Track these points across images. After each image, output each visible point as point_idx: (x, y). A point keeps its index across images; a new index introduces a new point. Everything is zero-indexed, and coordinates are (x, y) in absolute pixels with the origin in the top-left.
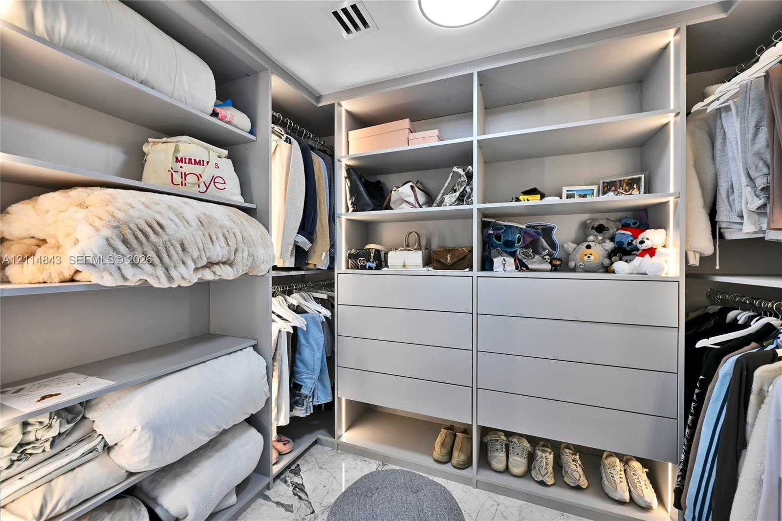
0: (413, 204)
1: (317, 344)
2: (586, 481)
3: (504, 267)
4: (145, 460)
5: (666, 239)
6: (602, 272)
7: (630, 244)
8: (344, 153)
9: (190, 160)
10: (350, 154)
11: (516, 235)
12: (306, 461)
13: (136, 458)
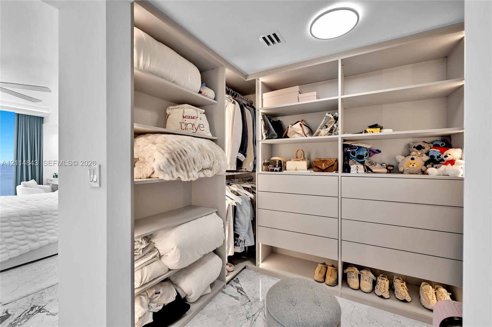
0: (301, 134)
1: (247, 213)
2: (410, 298)
3: (357, 171)
4: (177, 263)
5: (462, 155)
6: (421, 174)
7: (438, 157)
8: (260, 107)
9: (189, 116)
10: (263, 107)
11: (364, 152)
12: (241, 277)
13: (173, 262)
